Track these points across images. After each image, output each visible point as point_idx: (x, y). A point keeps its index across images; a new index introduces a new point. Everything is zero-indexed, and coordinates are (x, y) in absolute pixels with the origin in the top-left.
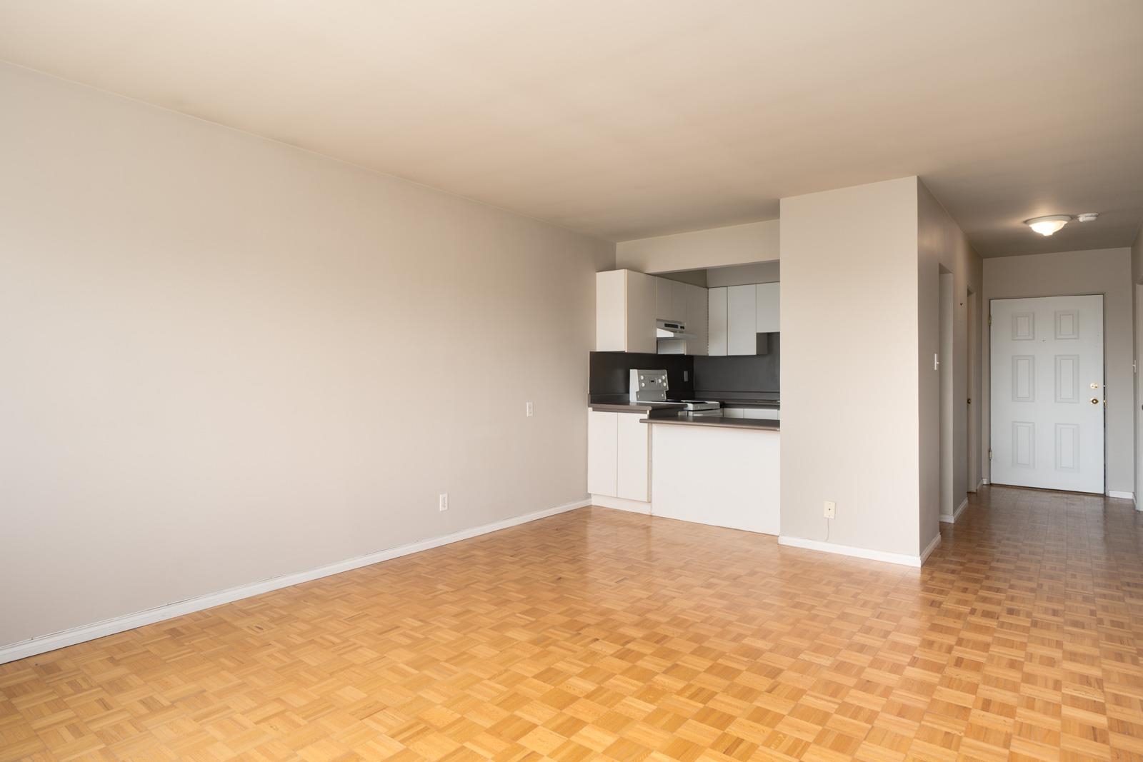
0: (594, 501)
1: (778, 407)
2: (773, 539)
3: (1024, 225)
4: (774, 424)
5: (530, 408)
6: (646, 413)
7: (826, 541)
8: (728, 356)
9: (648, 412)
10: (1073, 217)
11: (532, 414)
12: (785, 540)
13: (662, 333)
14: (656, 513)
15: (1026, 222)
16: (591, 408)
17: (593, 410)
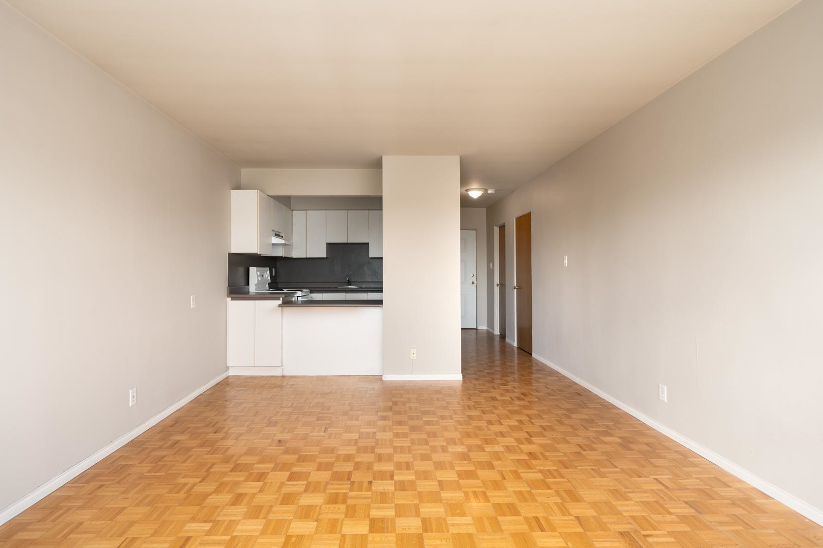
0: (231, 373)
1: (381, 291)
2: (379, 378)
3: (465, 192)
4: (379, 302)
5: (193, 300)
6: (280, 300)
7: (411, 374)
8: (307, 258)
9: (281, 299)
10: (486, 190)
11: (194, 306)
12: (387, 378)
13: (275, 240)
14: (287, 374)
15: (467, 190)
16: (230, 298)
17: (232, 300)
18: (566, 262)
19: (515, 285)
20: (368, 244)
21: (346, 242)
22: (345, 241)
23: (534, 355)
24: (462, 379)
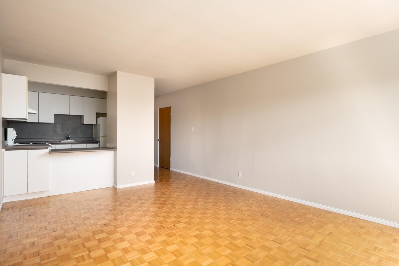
6: (48, 149)
7: (131, 183)
8: (39, 123)
12: (120, 187)
16: (5, 149)
17: (6, 150)
18: (193, 130)
19: (158, 139)
20: (83, 116)
21: (69, 114)
22: (67, 113)
23: (171, 169)
24: (154, 182)
